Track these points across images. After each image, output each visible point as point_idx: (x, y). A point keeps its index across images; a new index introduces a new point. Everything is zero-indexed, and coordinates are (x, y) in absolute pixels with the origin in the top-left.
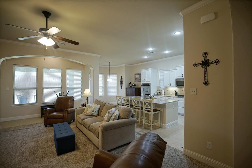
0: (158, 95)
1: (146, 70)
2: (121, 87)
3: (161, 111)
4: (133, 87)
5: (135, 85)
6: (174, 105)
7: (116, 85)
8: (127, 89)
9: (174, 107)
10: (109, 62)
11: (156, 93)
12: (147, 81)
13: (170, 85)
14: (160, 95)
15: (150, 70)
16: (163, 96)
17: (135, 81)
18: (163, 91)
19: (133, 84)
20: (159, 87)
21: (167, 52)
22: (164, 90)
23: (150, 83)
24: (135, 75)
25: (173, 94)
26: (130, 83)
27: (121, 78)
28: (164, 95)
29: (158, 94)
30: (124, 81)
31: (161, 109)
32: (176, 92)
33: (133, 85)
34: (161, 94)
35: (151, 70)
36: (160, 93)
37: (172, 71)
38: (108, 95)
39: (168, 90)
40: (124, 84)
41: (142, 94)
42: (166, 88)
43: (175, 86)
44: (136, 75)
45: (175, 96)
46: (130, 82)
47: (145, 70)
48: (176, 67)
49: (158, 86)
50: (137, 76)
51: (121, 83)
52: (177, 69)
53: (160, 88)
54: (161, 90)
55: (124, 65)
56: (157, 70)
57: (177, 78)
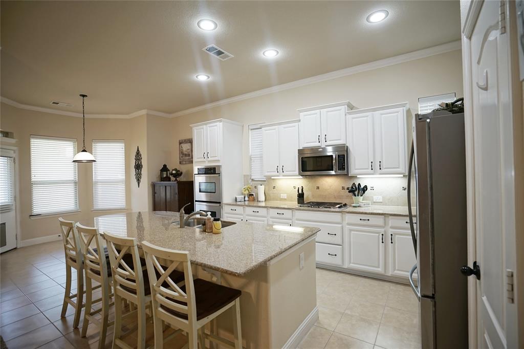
0: (247, 203)
1: (208, 125)
2: (138, 180)
3: (249, 294)
4: (173, 178)
5: (178, 174)
6: (302, 255)
7: (121, 176)
8: (154, 186)
9: (302, 262)
10: (84, 96)
11: (240, 197)
12: (210, 159)
13: (281, 170)
14: (252, 203)
15: (218, 123)
16: (260, 207)
17: (180, 163)
18: (261, 190)
19: (174, 172)
20: (248, 178)
21: (270, 54)
22: (263, 187)
23: (219, 167)
24: (180, 143)
25: (289, 198)
26: (165, 169)
27: (138, 153)
28: (263, 204)
29: (247, 199)
30: (144, 162)
31: (246, 285)
32: (300, 192)
33: (172, 174)
34: (254, 200)
35: (221, 123)
36: (252, 197)
37: (285, 128)
38: (96, 207)
39: (274, 187)
40: (144, 171)
41: (196, 201)
42: (268, 181)
43: (297, 172)
44: (182, 145)
45: (295, 204)
46: (165, 166)
47: (206, 124)
48: (301, 111)
49: (244, 175)
50: (186, 147)
51: (138, 167)
52: (301, 118)
53: (253, 180)
54: (255, 187)
55: (144, 112)
56: (243, 126)
57: (301, 148)
